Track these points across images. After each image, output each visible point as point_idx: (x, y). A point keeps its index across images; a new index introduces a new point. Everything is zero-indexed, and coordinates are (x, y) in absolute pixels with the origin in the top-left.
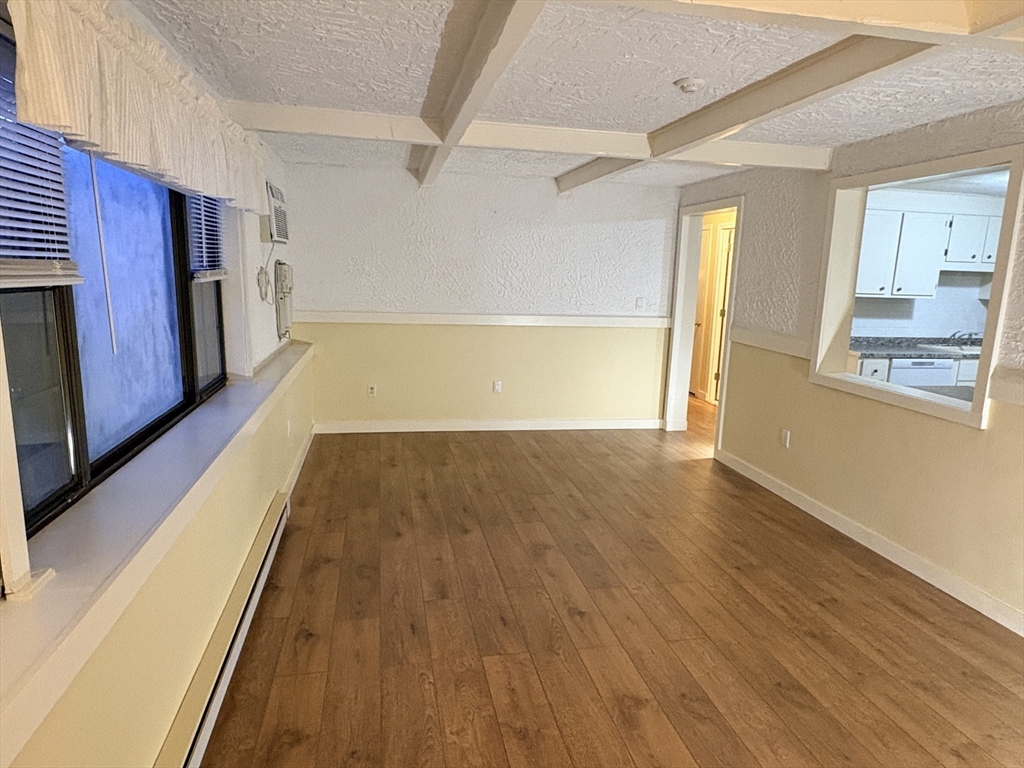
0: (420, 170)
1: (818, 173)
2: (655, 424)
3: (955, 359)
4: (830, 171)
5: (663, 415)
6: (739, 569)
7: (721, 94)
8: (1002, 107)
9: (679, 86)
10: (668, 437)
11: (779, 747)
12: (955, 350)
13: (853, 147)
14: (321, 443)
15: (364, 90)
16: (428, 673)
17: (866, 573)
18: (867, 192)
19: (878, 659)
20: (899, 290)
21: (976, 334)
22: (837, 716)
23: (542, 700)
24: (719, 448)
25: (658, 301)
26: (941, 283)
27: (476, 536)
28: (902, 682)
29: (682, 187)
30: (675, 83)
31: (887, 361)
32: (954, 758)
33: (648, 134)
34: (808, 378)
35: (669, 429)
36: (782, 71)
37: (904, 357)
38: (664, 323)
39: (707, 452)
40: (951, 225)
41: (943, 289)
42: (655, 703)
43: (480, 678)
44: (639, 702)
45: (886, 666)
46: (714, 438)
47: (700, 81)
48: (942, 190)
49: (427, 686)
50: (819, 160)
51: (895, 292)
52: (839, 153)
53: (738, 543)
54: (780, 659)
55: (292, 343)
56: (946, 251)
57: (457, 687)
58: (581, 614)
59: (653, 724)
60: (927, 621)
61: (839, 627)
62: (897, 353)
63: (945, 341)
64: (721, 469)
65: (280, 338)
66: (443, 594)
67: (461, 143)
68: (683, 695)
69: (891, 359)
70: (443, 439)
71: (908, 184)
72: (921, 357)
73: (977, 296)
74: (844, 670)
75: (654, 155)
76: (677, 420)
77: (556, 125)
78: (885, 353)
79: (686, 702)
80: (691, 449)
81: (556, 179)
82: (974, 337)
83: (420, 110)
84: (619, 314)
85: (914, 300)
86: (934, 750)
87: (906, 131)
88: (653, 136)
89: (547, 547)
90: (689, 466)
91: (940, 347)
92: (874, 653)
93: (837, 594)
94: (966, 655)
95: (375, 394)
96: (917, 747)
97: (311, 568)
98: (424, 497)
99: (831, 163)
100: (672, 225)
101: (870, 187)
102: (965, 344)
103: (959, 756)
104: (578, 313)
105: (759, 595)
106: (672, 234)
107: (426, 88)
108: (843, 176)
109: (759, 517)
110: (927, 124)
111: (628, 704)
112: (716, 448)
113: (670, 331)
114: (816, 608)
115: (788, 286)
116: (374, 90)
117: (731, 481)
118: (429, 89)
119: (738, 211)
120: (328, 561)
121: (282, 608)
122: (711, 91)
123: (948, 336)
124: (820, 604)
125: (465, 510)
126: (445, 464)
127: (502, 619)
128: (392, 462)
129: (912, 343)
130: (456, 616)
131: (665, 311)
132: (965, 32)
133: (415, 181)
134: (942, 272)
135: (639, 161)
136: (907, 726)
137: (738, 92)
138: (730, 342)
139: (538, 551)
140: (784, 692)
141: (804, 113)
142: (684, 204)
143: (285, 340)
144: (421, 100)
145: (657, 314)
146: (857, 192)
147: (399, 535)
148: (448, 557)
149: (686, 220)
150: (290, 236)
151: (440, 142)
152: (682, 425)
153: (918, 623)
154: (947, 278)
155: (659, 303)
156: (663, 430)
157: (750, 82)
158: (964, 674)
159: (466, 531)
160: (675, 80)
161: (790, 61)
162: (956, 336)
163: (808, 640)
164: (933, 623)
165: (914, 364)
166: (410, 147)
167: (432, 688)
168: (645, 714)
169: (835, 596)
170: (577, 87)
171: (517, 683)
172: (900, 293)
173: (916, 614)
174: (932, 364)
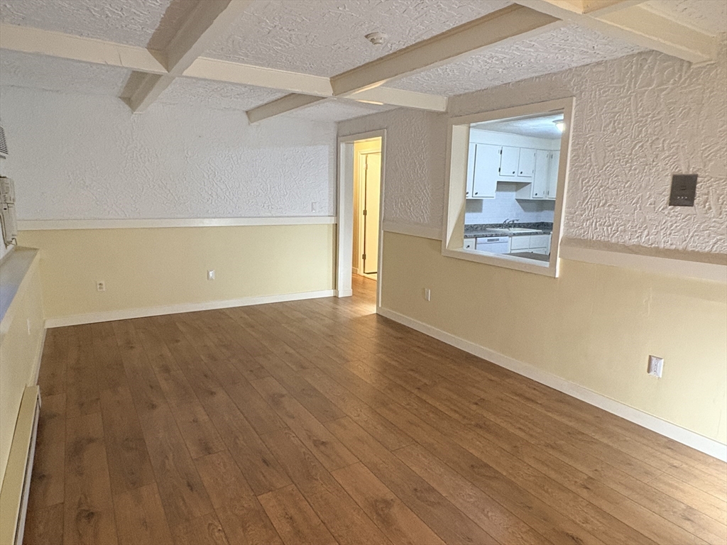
0: (132, 99)
1: (439, 114)
2: (330, 293)
3: (510, 236)
4: (446, 113)
5: (335, 286)
6: (419, 389)
7: (396, 48)
8: (555, 74)
9: (370, 39)
10: (340, 301)
11: (488, 512)
12: (506, 230)
13: (462, 97)
14: (55, 337)
15: (98, 16)
16: (216, 523)
17: (493, 378)
18: (470, 127)
19: (521, 434)
20: (476, 194)
21: (517, 220)
22: (513, 479)
23: (316, 521)
24: (380, 306)
25: (327, 205)
26: (498, 190)
27: (221, 396)
28: (539, 446)
29: (339, 123)
30: (367, 36)
31: (474, 239)
32: (585, 490)
33: (331, 78)
34: (441, 252)
35: (340, 296)
36: (443, 34)
37: (483, 236)
38: (332, 221)
39: (371, 309)
40: (501, 153)
41: (498, 193)
42: (399, 501)
43: (261, 514)
44: (388, 504)
45: (526, 437)
46: (376, 299)
47: (386, 36)
48: (498, 130)
49: (217, 534)
50: (439, 105)
51: (474, 195)
52: (452, 100)
53: (412, 370)
54: (467, 448)
55: (17, 249)
56: (500, 169)
57: (245, 530)
58: (323, 443)
59: (403, 518)
60: (538, 403)
61: (492, 418)
62: (479, 234)
63: (500, 226)
64: (382, 319)
65: (6, 246)
66: (207, 450)
67: (185, 73)
68: (416, 490)
69: (476, 238)
70: (170, 322)
71: (478, 125)
72: (492, 236)
73: (514, 197)
74: (506, 447)
75: (335, 94)
76: (345, 290)
77: (262, 65)
78: (472, 234)
79: (419, 494)
80: (359, 308)
81: (247, 112)
82: (515, 222)
83: (148, 41)
84: (300, 214)
85: (482, 200)
86: (573, 488)
87: (496, 87)
88: (334, 80)
89: (283, 396)
90: (361, 321)
91: (498, 229)
92: (518, 430)
93: (483, 395)
94: (565, 420)
95: (104, 289)
96: (563, 488)
97: (77, 449)
98: (166, 369)
99: (447, 108)
100: (333, 149)
101: (472, 125)
102: (510, 227)
103: (587, 488)
104: (270, 215)
105: (437, 404)
106: (333, 157)
107: (159, 20)
108: (456, 116)
109: (419, 350)
110: (509, 83)
111: (380, 506)
112: (378, 306)
113: (336, 226)
114: (474, 407)
115: (423, 191)
116: (107, 16)
117: (392, 327)
118: (163, 21)
119: (383, 140)
120: (91, 440)
121: (54, 494)
122: (389, 45)
123: (502, 223)
124: (476, 404)
125: (206, 376)
126: (177, 341)
127: (265, 461)
128: (129, 345)
129: (483, 228)
130: (225, 466)
131: (332, 211)
132: (580, 11)
133: (127, 108)
134: (498, 182)
135: (323, 98)
136: (553, 475)
137: (407, 48)
138: (382, 231)
139: (275, 400)
140: (477, 471)
141: (442, 69)
142: (340, 135)
143: (10, 247)
144: (151, 31)
145: (327, 214)
146: (463, 128)
147: (153, 407)
148: (203, 417)
149: (343, 146)
150: (9, 153)
151: (164, 71)
152: (349, 293)
153: (534, 406)
154: (502, 186)
155: (328, 207)
156: (336, 297)
157: (418, 40)
158: (569, 433)
159: (212, 393)
160: (366, 34)
161: (452, 26)
162: (507, 222)
163: (478, 430)
164: (541, 404)
165: (489, 240)
166: (130, 73)
167: (222, 534)
168: (395, 511)
169: (482, 397)
170: (292, 32)
171: (292, 511)
172: (477, 195)
173: (528, 399)
174: (498, 240)
